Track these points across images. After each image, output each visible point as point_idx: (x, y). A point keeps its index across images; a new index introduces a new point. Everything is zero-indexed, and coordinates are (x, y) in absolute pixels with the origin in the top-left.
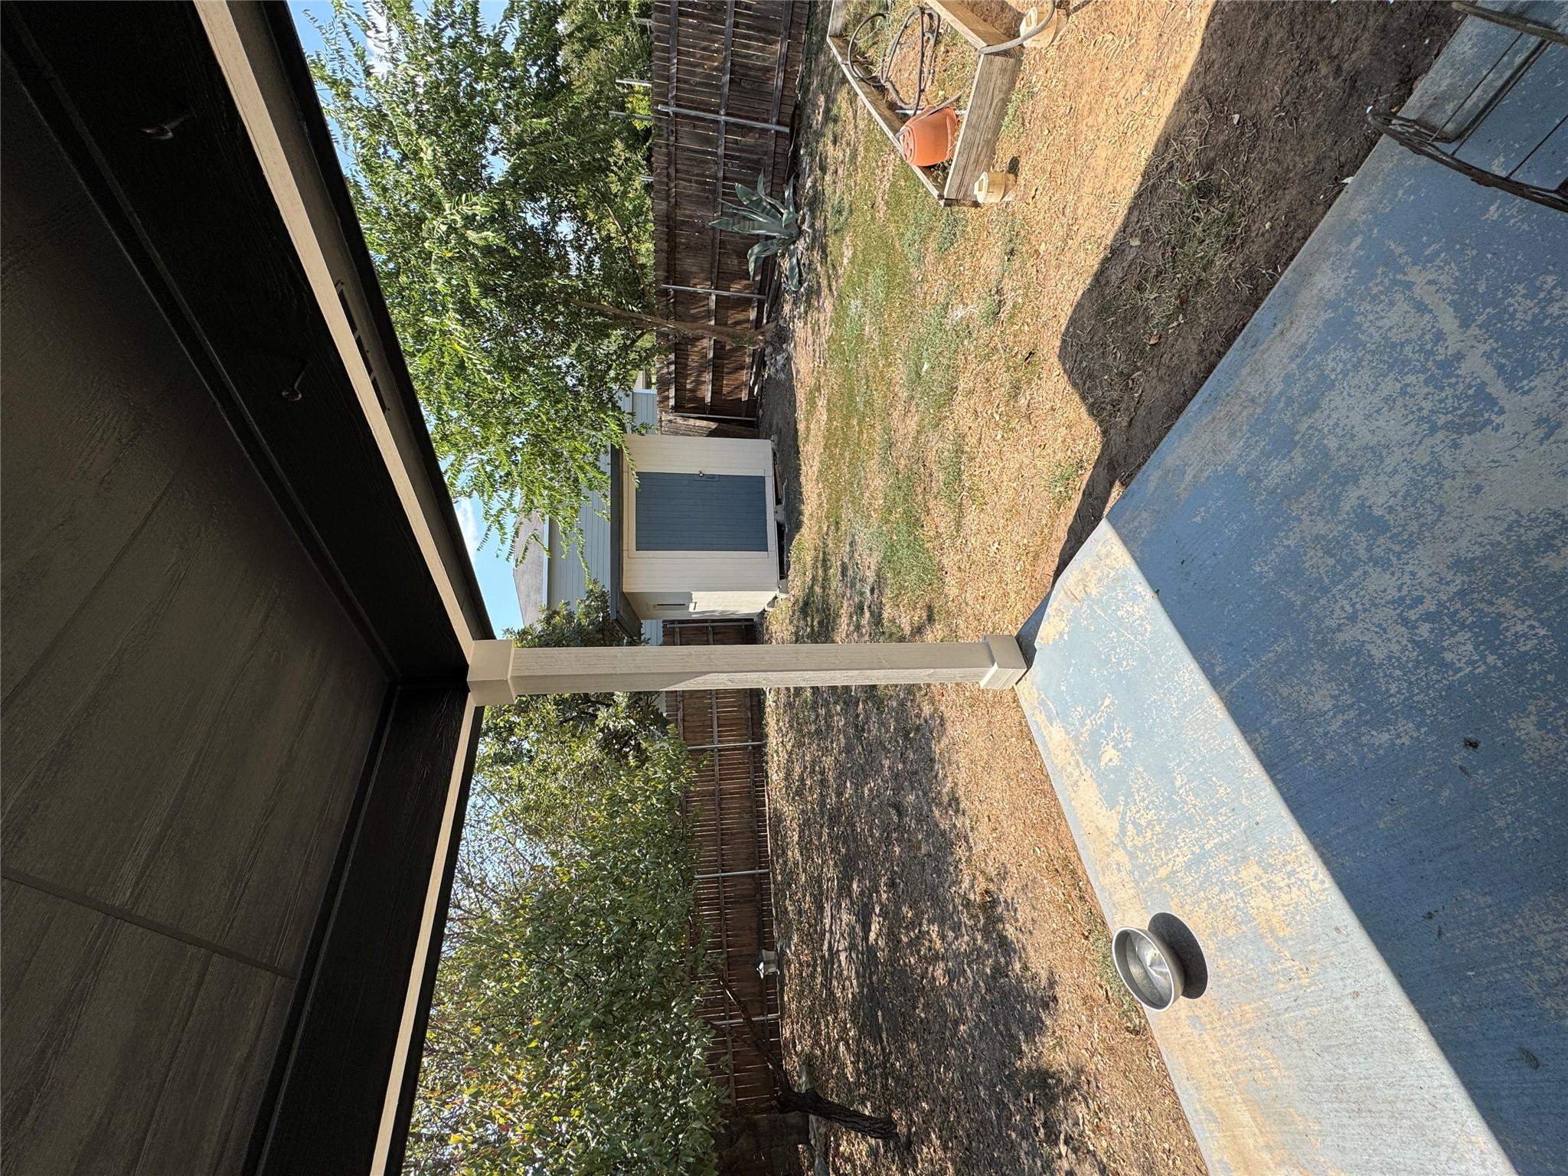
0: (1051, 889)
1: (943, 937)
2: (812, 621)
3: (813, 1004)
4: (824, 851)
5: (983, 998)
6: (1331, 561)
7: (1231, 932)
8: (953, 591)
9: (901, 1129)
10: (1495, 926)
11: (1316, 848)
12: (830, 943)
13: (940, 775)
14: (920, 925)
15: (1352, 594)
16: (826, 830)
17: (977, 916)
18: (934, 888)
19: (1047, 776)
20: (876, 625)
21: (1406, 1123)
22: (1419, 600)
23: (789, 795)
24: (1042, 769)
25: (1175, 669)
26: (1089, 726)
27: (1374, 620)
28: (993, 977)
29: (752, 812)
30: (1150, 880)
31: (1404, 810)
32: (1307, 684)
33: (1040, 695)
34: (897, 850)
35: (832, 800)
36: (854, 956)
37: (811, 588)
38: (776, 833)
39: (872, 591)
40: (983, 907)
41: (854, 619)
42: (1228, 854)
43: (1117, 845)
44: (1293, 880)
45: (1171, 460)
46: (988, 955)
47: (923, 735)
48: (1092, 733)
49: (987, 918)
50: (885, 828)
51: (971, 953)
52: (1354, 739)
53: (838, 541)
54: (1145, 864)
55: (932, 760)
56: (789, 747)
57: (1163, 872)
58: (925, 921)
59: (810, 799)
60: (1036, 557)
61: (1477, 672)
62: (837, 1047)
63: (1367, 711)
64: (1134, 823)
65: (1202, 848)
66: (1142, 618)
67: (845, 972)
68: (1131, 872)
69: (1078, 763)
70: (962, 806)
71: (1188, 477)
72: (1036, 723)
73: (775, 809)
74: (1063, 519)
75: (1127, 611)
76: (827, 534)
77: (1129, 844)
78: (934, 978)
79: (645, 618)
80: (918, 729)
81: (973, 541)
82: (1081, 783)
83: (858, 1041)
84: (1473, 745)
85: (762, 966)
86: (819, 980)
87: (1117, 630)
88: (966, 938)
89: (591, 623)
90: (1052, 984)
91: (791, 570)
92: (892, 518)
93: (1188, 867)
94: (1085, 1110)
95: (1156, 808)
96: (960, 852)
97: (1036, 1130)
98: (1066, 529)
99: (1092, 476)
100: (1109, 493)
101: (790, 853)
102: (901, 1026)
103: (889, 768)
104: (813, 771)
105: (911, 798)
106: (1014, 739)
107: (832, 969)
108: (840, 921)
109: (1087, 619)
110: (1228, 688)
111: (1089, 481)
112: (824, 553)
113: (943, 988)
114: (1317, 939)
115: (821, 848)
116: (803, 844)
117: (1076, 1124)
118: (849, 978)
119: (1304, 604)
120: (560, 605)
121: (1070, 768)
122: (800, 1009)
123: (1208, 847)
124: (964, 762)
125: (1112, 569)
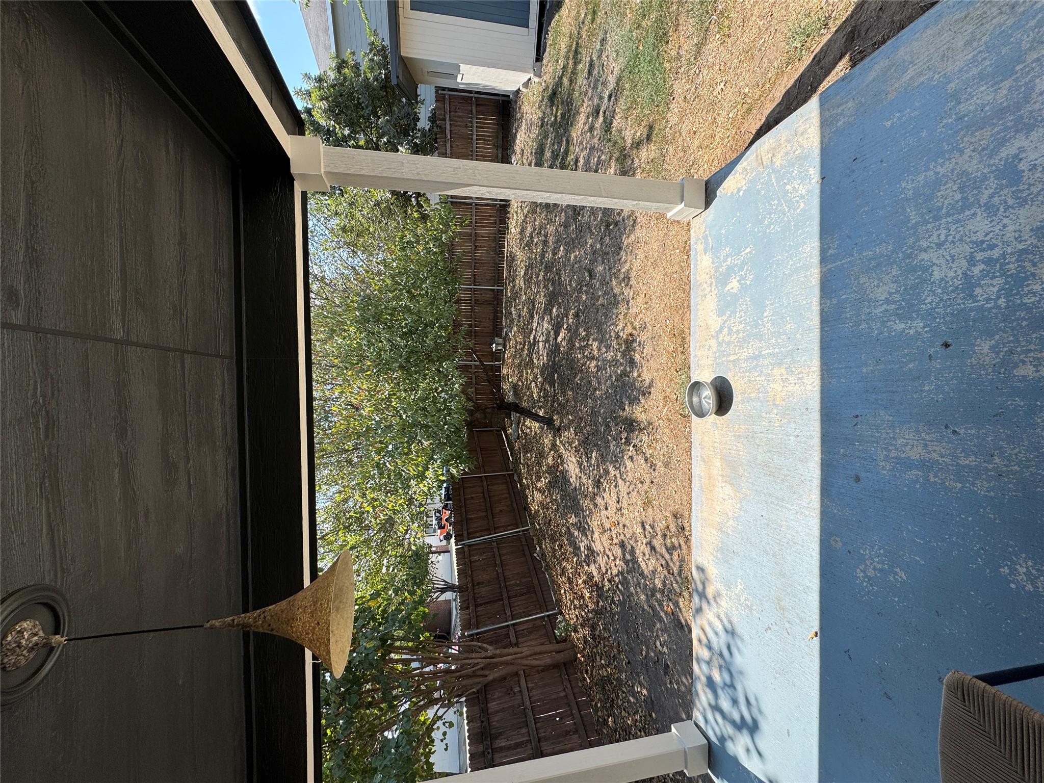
0: (668, 343)
1: (599, 350)
2: (557, 112)
3: (521, 363)
4: (539, 286)
5: (612, 383)
6: (958, 196)
7: (753, 395)
8: (673, 119)
9: (557, 423)
10: (884, 429)
11: (822, 370)
12: (534, 336)
13: (623, 259)
14: (588, 340)
15: (953, 228)
16: (542, 273)
17: (621, 344)
18: (601, 324)
19: (690, 282)
20: (606, 131)
21: (787, 484)
22: (992, 247)
23: (521, 245)
24: (688, 276)
25: (804, 242)
26: (728, 263)
27: (952, 251)
28: (621, 375)
29: (495, 251)
30: (724, 359)
31: (882, 367)
32: (880, 280)
33: (705, 231)
34: (584, 297)
35: (549, 256)
36: (547, 345)
37: (561, 78)
38: (510, 267)
39: (610, 96)
40: (626, 341)
41: (590, 120)
42: (773, 360)
43: (713, 337)
44: (800, 381)
45: (902, 52)
46: (621, 364)
47: (619, 229)
48: (729, 268)
49: (627, 348)
50: (580, 283)
51: (613, 361)
52: (884, 321)
53: (592, 34)
54: (725, 351)
55: (620, 248)
56: (525, 211)
57: (732, 358)
58: (591, 340)
59: (535, 251)
60: (749, 111)
61: (986, 306)
62: (531, 384)
63: (903, 308)
64: (729, 328)
65: (760, 352)
66: (802, 197)
67: (541, 352)
68: (715, 353)
69: (711, 284)
70: (631, 283)
71: (906, 77)
72: (696, 250)
73: (511, 252)
74: (786, 79)
75: (794, 187)
76: (583, 23)
77: (721, 339)
78: (589, 368)
79: (421, 83)
80: (616, 224)
81: (706, 72)
82: (708, 296)
83: (542, 384)
84: (947, 345)
85: (494, 345)
86: (526, 352)
87: (779, 200)
88: (612, 354)
89: (376, 79)
90: (650, 386)
91: (546, 54)
92: (643, 24)
93: (747, 360)
94: (647, 438)
95: (746, 324)
96: (622, 309)
97: (621, 439)
98: (784, 92)
99: (830, 41)
100: (835, 64)
101: (517, 282)
102: (565, 383)
103: (591, 245)
104: (539, 233)
105: (600, 268)
106: (678, 251)
107: (534, 349)
108: (542, 327)
109: (762, 184)
110: (829, 266)
111: (825, 45)
112: (577, 44)
113: (592, 372)
114: (793, 410)
115: (537, 283)
116: (527, 278)
117: (641, 441)
118: (542, 355)
119: (917, 224)
120: (347, 55)
121: (705, 286)
122: (513, 363)
123: (763, 353)
124: (641, 256)
125: (801, 147)
